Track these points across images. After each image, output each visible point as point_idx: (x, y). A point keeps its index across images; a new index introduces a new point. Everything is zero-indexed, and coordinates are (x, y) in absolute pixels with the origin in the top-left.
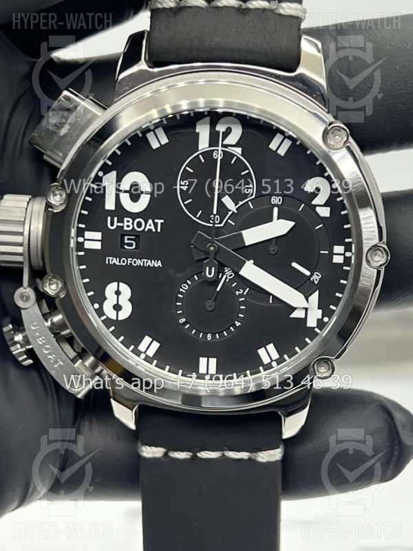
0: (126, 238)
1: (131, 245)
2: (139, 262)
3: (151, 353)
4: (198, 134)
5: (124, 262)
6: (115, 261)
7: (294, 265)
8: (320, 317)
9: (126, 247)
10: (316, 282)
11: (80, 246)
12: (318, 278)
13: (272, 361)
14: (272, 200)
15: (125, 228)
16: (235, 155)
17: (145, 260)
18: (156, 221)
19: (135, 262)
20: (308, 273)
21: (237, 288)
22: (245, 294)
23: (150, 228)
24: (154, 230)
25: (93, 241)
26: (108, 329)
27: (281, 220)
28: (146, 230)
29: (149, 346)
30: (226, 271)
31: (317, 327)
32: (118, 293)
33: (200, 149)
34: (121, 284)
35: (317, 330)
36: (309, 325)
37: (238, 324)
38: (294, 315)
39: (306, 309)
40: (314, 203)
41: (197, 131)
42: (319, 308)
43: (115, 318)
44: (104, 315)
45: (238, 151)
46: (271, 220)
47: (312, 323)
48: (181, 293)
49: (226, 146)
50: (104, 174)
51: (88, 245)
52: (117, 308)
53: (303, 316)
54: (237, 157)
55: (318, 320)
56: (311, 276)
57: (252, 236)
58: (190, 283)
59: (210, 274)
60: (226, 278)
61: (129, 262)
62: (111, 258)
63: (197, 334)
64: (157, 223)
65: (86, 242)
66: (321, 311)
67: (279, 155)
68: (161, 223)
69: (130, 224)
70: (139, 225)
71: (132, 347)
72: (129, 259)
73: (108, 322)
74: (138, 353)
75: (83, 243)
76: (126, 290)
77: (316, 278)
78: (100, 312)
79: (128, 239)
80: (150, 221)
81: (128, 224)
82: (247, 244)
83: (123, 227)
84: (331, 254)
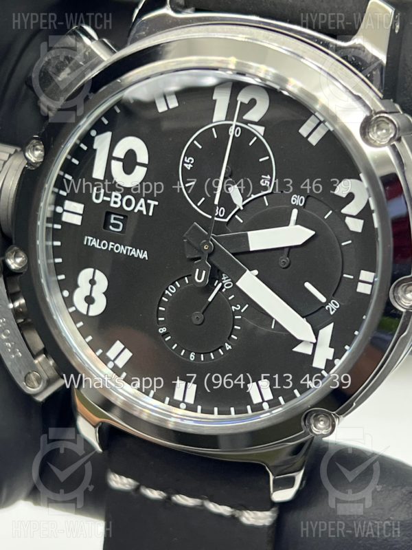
0: (113, 216)
1: (117, 226)
2: (122, 249)
3: (121, 363)
4: (215, 101)
5: (104, 245)
6: (94, 243)
7: (308, 285)
8: (331, 358)
9: (111, 227)
10: (332, 313)
11: (56, 217)
12: (335, 308)
13: (263, 401)
14: (293, 199)
15: (112, 205)
16: (255, 135)
17: (130, 248)
18: (149, 201)
19: (117, 248)
20: (323, 299)
21: (234, 303)
22: (242, 311)
23: (141, 209)
24: (145, 213)
25: (73, 213)
26: (75, 323)
27: (298, 226)
28: (136, 211)
29: (120, 353)
30: (224, 278)
31: (325, 370)
32: (92, 282)
33: (214, 120)
34: (97, 271)
35: (324, 372)
36: (315, 365)
37: (228, 347)
38: (298, 349)
39: (315, 345)
40: (344, 211)
41: (214, 98)
42: (330, 346)
43: (85, 313)
44: (74, 306)
45: (260, 130)
46: (287, 224)
47: (319, 363)
48: (167, 296)
49: (247, 122)
50: (98, 134)
51: (67, 218)
52: (90, 300)
53: (310, 353)
54: (258, 138)
55: (327, 360)
56: (327, 303)
57: (259, 240)
58: (179, 286)
59: (199, 278)
60: (222, 287)
61: (111, 247)
62: (90, 238)
63: (179, 350)
64: (150, 205)
65: (65, 213)
66: (333, 350)
67: (310, 144)
68: (155, 205)
69: (118, 200)
70: (129, 203)
71: (100, 351)
72: (111, 243)
73: (76, 316)
74: (105, 360)
75: (61, 214)
76: (102, 281)
77: (333, 307)
78: (69, 302)
79: (115, 219)
80: (142, 201)
81: (116, 200)
82: (251, 249)
83: (109, 202)
84: (357, 280)
